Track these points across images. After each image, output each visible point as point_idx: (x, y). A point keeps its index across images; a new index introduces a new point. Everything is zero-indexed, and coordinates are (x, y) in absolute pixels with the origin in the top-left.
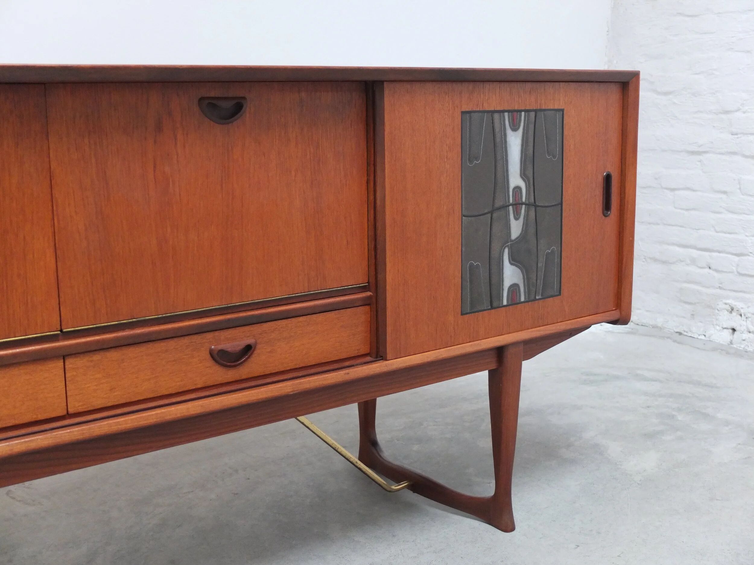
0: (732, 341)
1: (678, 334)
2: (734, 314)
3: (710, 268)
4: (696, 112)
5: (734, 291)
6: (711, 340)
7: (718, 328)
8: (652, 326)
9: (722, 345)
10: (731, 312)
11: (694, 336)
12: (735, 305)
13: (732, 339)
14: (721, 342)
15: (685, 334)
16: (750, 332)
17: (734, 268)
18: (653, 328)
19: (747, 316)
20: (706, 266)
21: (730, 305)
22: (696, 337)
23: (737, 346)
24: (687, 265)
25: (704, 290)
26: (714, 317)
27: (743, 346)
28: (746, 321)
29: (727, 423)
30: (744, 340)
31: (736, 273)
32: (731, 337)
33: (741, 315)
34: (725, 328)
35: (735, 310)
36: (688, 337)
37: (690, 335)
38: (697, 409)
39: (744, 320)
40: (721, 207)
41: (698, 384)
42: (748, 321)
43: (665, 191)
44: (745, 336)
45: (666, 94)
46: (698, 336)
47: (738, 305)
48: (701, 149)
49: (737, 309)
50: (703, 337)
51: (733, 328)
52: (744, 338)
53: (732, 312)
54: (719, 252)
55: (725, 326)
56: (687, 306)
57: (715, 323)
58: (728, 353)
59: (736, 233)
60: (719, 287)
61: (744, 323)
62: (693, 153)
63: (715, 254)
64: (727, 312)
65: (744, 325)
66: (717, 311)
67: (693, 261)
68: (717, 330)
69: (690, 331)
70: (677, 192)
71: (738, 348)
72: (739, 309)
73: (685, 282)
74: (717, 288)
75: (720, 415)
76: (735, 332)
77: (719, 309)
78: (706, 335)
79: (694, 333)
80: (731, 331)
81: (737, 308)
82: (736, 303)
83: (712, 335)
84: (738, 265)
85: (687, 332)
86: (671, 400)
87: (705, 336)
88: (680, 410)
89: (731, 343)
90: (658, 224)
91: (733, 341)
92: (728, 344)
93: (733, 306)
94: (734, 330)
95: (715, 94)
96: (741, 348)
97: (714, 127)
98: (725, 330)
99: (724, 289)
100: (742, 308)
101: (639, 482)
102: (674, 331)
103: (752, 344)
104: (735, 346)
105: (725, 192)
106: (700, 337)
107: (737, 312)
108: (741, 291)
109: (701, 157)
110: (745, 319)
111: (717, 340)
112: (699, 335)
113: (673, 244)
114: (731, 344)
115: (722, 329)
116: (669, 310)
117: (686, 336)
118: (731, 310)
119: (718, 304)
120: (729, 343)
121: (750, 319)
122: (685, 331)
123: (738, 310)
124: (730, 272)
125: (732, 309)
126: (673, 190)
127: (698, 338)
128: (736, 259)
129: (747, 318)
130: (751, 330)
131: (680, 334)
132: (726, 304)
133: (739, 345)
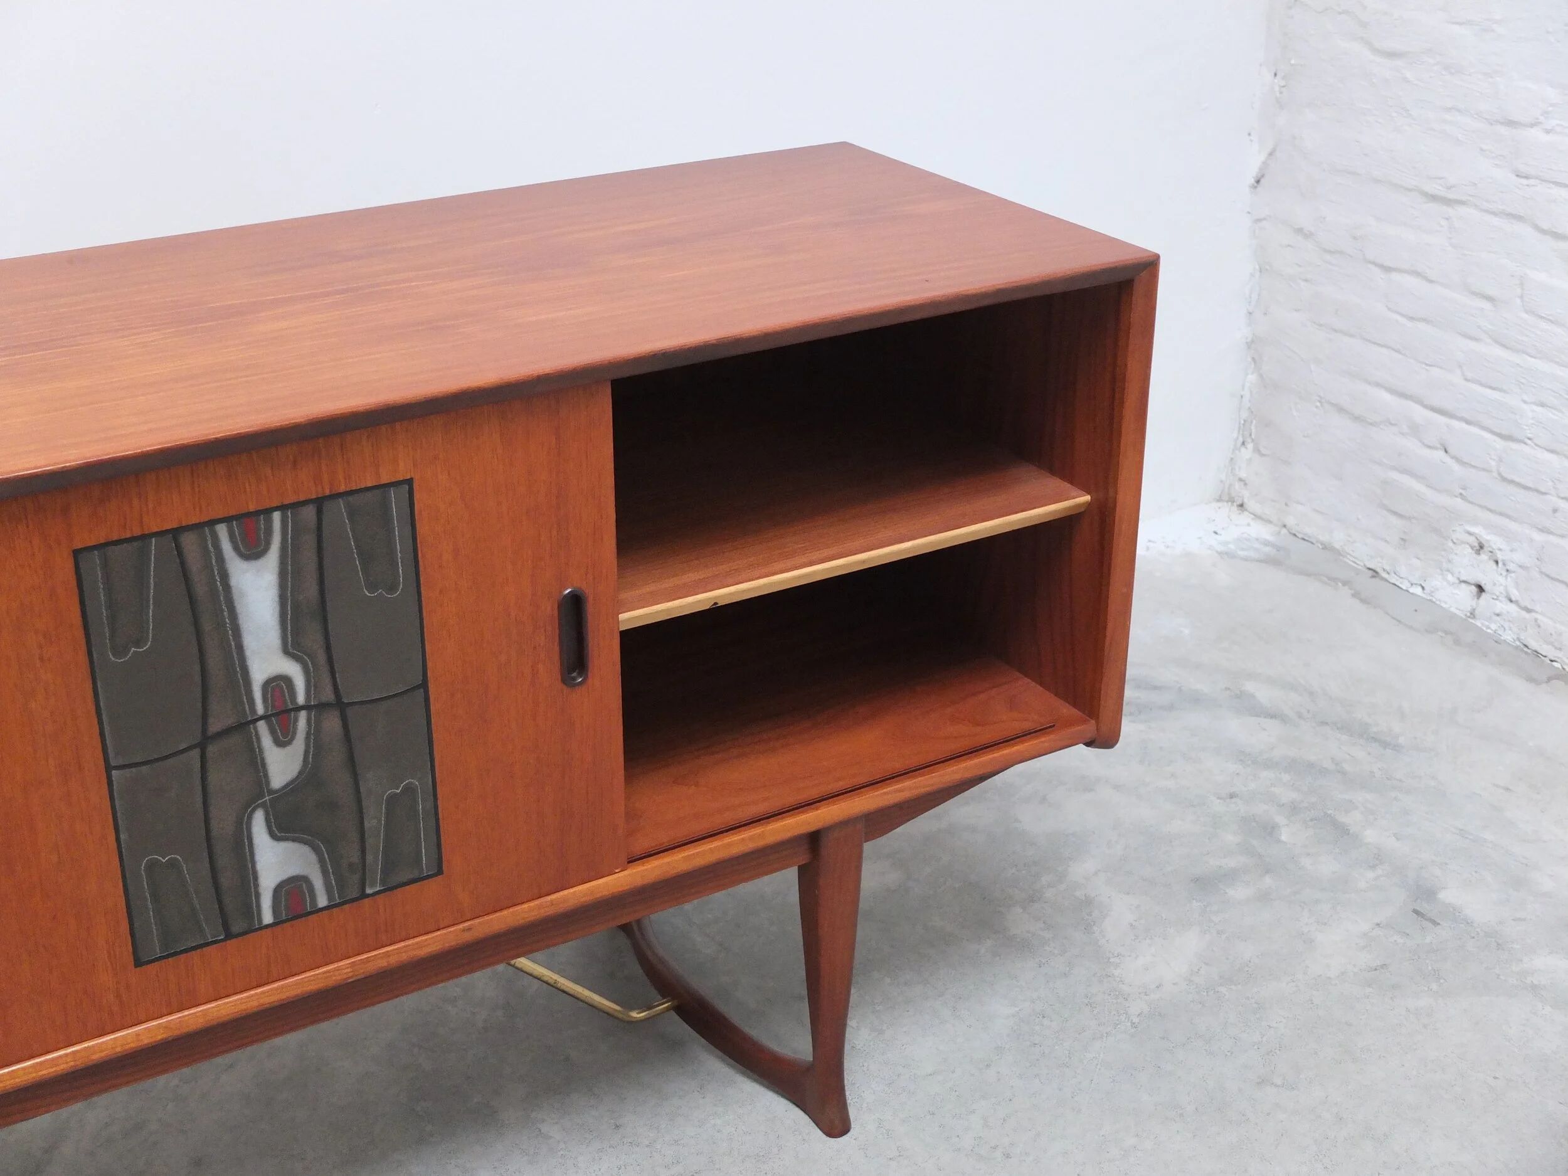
0: (1474, 610)
1: (1371, 572)
2: (1484, 557)
3: (1446, 451)
4: (1449, 110)
5: (1490, 510)
6: (1434, 600)
7: (1450, 577)
8: (1322, 544)
9: (1453, 616)
10: (1478, 552)
11: (1400, 585)
12: (1488, 541)
13: (1475, 606)
14: (1453, 610)
15: (1384, 575)
16: (1511, 601)
17: (1493, 463)
18: (1323, 549)
19: (1508, 568)
20: (1439, 446)
21: (1478, 538)
22: (1404, 588)
23: (1482, 624)
24: (1402, 434)
25: (1429, 494)
26: (1443, 553)
27: (1494, 627)
28: (1506, 577)
29: (1377, 858)
30: (1498, 615)
31: (1495, 474)
32: (1474, 603)
33: (1497, 562)
34: (1465, 582)
35: (1485, 549)
36: (1388, 584)
37: (1393, 581)
38: (1329, 812)
39: (1501, 574)
40: (1479, 327)
41: (1363, 733)
42: (1509, 579)
43: (1370, 266)
44: (1503, 606)
45: (1392, 55)
46: (1410, 585)
47: (1493, 541)
48: (1451, 196)
49: (1491, 550)
50: (1417, 591)
51: (1479, 583)
52: (1497, 611)
53: (1481, 552)
54: (1468, 422)
55: (1463, 578)
56: (1394, 520)
57: (1445, 565)
58: (1457, 642)
59: (1505, 391)
60: (1461, 494)
61: (1501, 580)
62: (1434, 198)
63: (1456, 424)
64: (1470, 550)
65: (1501, 585)
66: (1451, 544)
67: (1415, 430)
68: (1448, 582)
69: (1395, 573)
70: (1395, 276)
71: (1485, 629)
72: (1493, 549)
73: (1394, 468)
74: (1456, 497)
75: (1370, 836)
76: (1483, 593)
77: (1455, 541)
78: (1426, 588)
79: (1402, 578)
80: (1474, 589)
81: (1490, 547)
82: (1488, 538)
83: (1437, 589)
84: (1501, 460)
85: (1388, 573)
86: (1286, 777)
87: (1423, 588)
88: (1294, 809)
89: (1473, 614)
90: (1351, 336)
91: (1476, 612)
92: (1466, 615)
93: (1483, 542)
94: (1480, 589)
95: (1492, 77)
96: (1489, 631)
97: (1482, 150)
98: (1463, 585)
99: (1472, 503)
100: (1500, 550)
101: (1136, 1020)
102: (1365, 565)
103: (1511, 625)
104: (1478, 623)
105: (1490, 299)
106: (1412, 590)
107: (1490, 554)
108: (1501, 514)
109: (1449, 211)
110: (1504, 573)
111: (1446, 603)
112: (1412, 584)
113: (1378, 385)
114: (1472, 616)
115: (1457, 581)
116: (1358, 519)
117: (1386, 580)
118: (1478, 548)
119: (1453, 531)
120: (1469, 614)
121: (1513, 575)
122: (1384, 570)
123: (1491, 552)
124: (1484, 470)
125: (1481, 547)
126: (1387, 269)
127: (1408, 591)
128: (1499, 444)
129: (1508, 571)
130: (1513, 599)
131: (1375, 573)
132: (1470, 534)
133: (1487, 623)
